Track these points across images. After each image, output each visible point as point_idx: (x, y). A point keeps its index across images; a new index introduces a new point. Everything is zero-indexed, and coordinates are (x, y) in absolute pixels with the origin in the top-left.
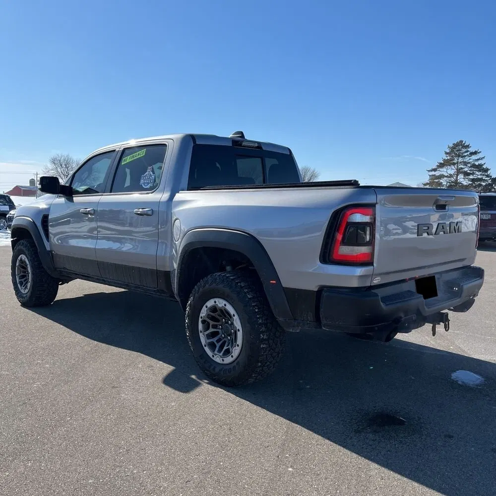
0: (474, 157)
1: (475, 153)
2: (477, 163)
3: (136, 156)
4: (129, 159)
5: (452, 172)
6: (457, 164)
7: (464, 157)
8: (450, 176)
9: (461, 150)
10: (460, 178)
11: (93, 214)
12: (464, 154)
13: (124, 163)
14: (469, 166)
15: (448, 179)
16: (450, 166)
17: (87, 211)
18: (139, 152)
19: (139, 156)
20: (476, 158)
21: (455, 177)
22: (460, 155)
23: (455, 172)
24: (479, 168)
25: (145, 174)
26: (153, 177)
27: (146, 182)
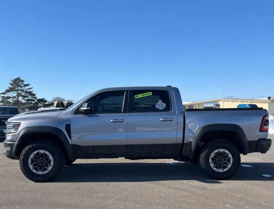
0: (27, 87)
2: (28, 91)
3: (145, 95)
4: (140, 96)
5: (15, 95)
6: (17, 90)
7: (21, 87)
8: (14, 97)
9: (19, 83)
10: (20, 98)
11: (122, 122)
12: (21, 85)
13: (137, 98)
14: (24, 92)
15: (13, 99)
16: (13, 91)
17: (118, 121)
18: (147, 93)
19: (148, 95)
20: (28, 88)
21: (16, 98)
22: (19, 86)
23: (17, 95)
24: (30, 93)
25: (158, 103)
26: (165, 104)
27: (160, 106)
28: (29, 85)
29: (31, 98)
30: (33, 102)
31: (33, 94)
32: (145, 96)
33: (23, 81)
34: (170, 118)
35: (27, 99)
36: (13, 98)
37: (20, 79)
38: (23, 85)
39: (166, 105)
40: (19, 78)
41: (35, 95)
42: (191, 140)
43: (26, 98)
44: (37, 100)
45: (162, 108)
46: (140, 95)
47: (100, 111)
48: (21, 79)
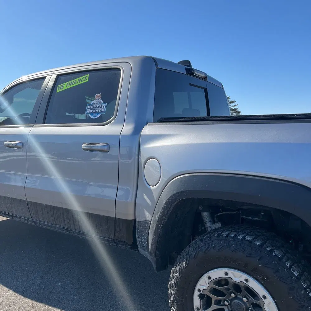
1: (233, 102)
4: (65, 86)
11: (21, 148)
13: (59, 91)
18: (80, 78)
19: (81, 83)
24: (235, 111)
25: (92, 103)
26: (105, 105)
27: (94, 111)
32: (75, 85)
39: (107, 109)
45: (98, 114)
48: (227, 96)
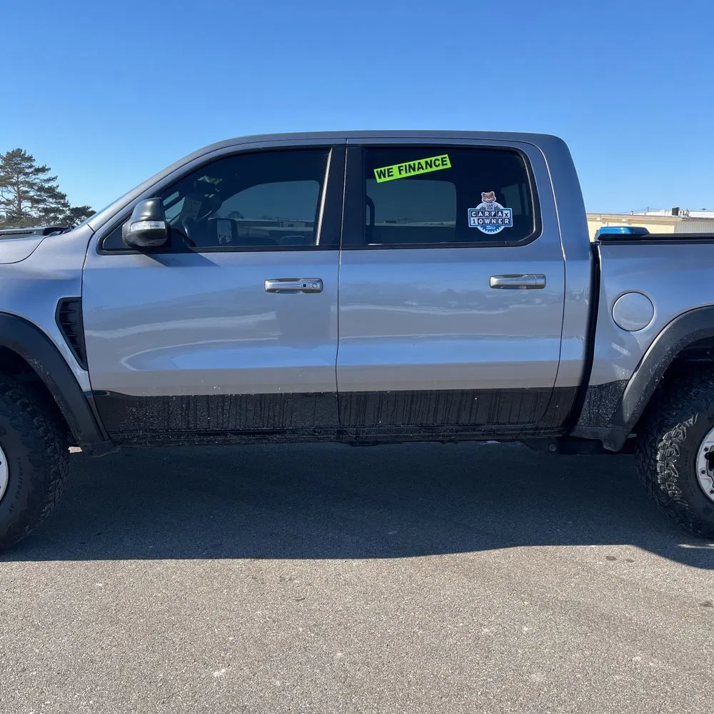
0: (42, 176)
2: (46, 186)
3: (420, 167)
4: (396, 172)
5: (11, 197)
6: (17, 184)
7: (26, 174)
8: (9, 202)
9: (20, 164)
10: (26, 205)
11: (318, 291)
12: (27, 170)
13: (383, 180)
14: (36, 188)
15: (7, 207)
16: (6, 186)
17: (299, 285)
18: (428, 160)
19: (434, 169)
20: (45, 178)
21: (16, 205)
22: (20, 172)
23: (16, 197)
24: (52, 192)
25: (478, 207)
26: (508, 212)
27: (487, 221)
28: (48, 170)
29: (53, 206)
30: (61, 217)
31: (59, 193)
32: (421, 171)
33: (30, 159)
34: (531, 276)
35: (43, 209)
36: (7, 204)
37: (23, 153)
38: (30, 170)
39: (515, 218)
40: (19, 150)
41: (63, 197)
42: (621, 373)
43: (41, 206)
44: (69, 209)
45: (497, 227)
46: (395, 168)
47: (224, 240)
48: (25, 154)
